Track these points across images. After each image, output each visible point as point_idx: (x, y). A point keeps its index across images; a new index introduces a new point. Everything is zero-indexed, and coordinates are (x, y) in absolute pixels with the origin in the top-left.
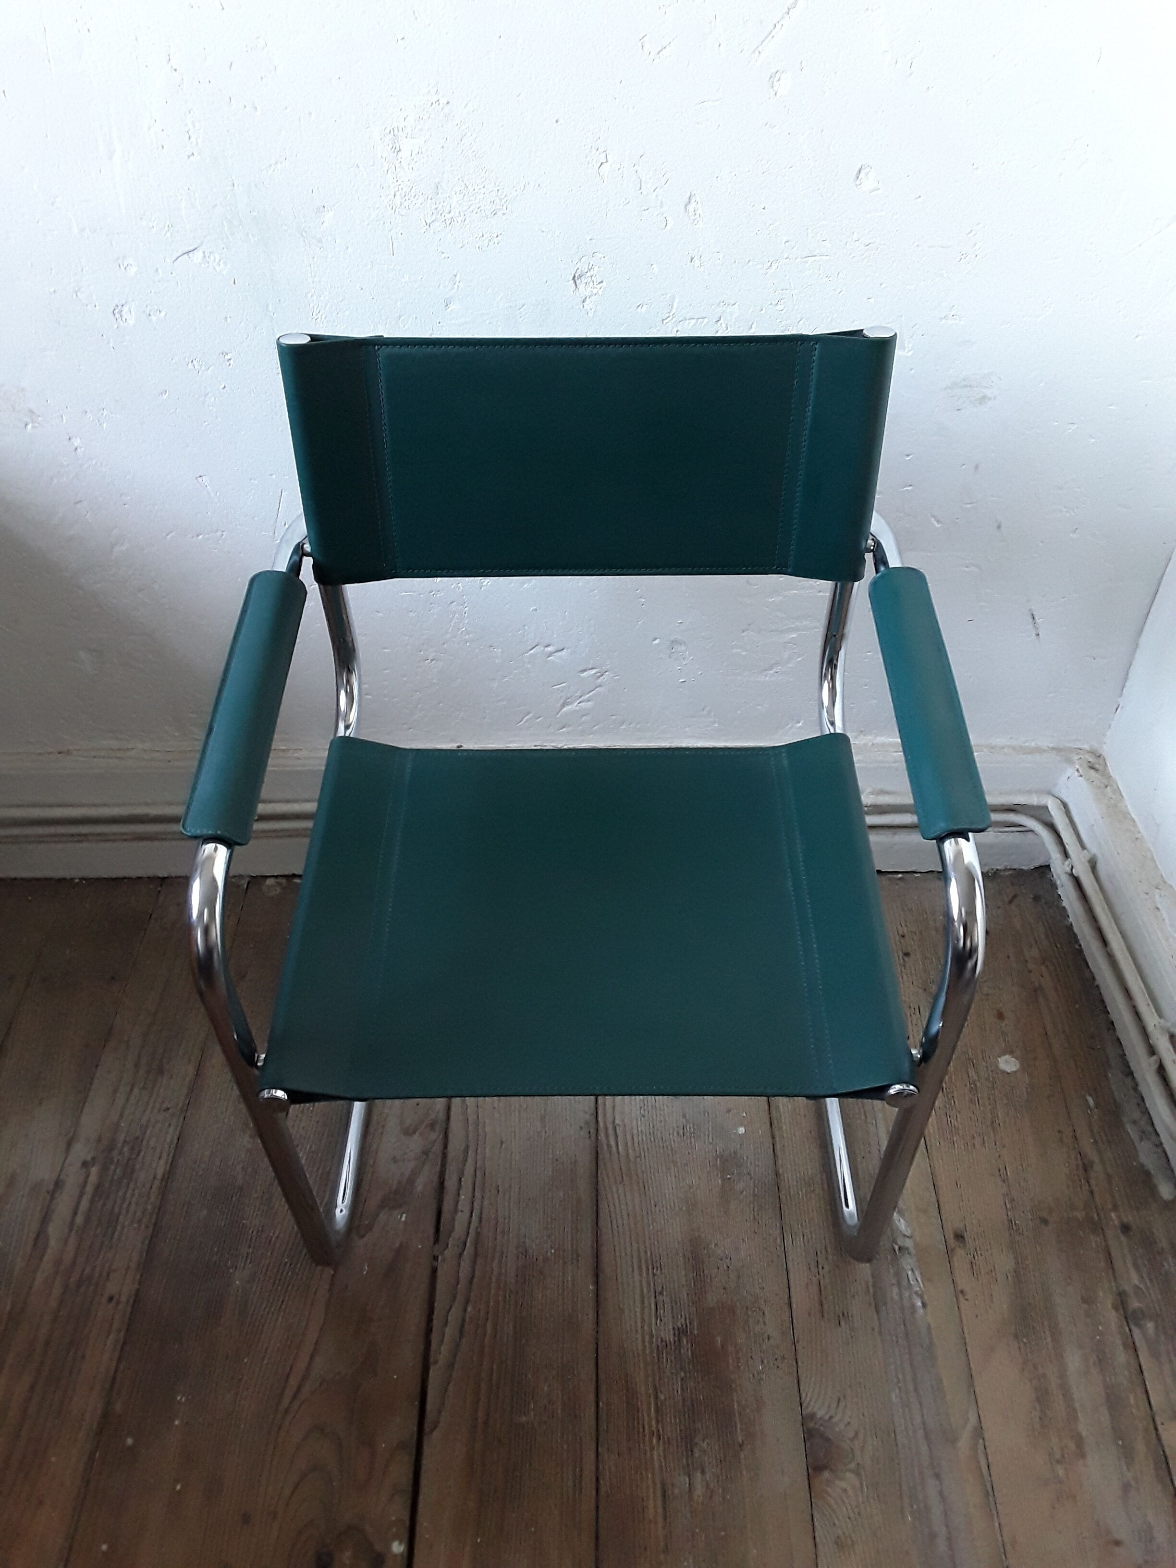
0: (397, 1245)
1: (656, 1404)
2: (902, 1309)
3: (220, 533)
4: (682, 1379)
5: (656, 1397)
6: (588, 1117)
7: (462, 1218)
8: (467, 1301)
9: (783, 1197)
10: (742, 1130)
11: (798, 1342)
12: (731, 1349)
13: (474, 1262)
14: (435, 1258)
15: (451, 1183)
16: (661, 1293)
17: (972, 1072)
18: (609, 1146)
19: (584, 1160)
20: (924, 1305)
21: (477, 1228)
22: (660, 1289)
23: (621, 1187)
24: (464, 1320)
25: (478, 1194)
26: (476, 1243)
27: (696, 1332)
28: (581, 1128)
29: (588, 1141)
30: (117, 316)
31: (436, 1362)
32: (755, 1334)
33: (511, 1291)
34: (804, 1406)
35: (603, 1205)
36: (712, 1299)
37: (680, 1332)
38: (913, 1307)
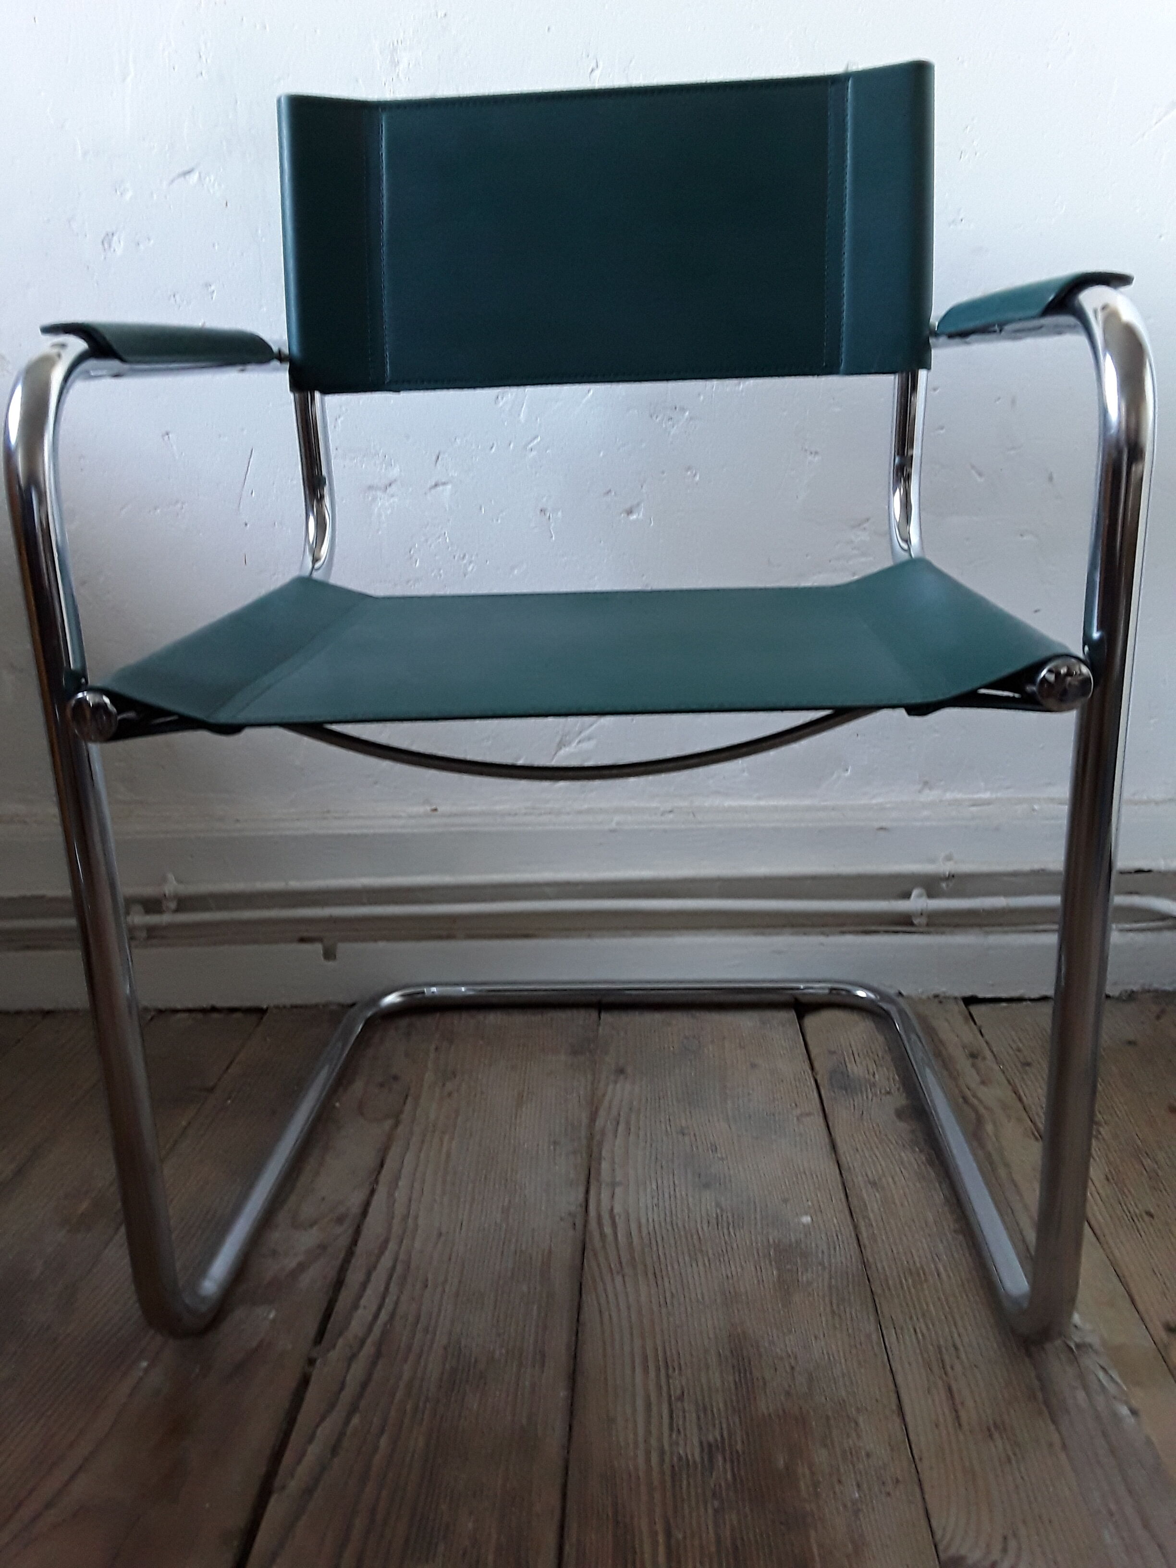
0: (254, 1344)
1: (668, 1547)
2: (1098, 1418)
3: (179, 505)
4: (716, 1511)
5: (668, 1534)
6: (573, 1208)
7: (362, 1315)
8: (353, 1409)
9: (877, 1290)
10: (806, 1219)
11: (921, 1459)
12: (802, 1470)
13: (374, 1364)
14: (311, 1362)
15: (354, 1277)
16: (681, 1398)
17: (1147, 1162)
18: (603, 1235)
19: (565, 1253)
20: (1134, 1412)
21: (385, 1325)
22: (679, 1392)
23: (618, 1280)
24: (342, 1434)
25: (393, 1288)
26: (380, 1345)
27: (739, 1447)
28: (562, 1219)
29: (571, 1233)
30: (106, 245)
31: (283, 1488)
32: (844, 1452)
33: (427, 1399)
34: (941, 1548)
35: (589, 1299)
36: (764, 1405)
37: (710, 1450)
38: (1115, 1415)
